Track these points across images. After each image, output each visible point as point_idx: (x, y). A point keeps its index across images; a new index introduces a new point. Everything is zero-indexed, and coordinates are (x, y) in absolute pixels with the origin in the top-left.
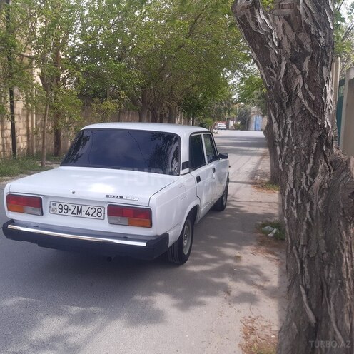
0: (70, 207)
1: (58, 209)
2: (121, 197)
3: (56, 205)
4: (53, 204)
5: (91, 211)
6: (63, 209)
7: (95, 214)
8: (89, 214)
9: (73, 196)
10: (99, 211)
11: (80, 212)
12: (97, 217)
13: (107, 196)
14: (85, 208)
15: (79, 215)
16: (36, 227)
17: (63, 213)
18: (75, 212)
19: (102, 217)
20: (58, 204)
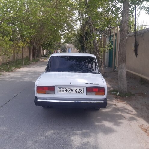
0: (68, 89)
1: (62, 91)
2: (92, 84)
3: (61, 89)
4: (59, 89)
5: (77, 91)
6: (65, 90)
7: (79, 91)
8: (77, 92)
9: (71, 85)
10: (81, 90)
11: (72, 91)
12: (80, 93)
13: (86, 84)
14: (75, 89)
15: (72, 92)
16: (49, 99)
17: (64, 92)
18: (70, 91)
19: (82, 93)
20: (62, 89)
